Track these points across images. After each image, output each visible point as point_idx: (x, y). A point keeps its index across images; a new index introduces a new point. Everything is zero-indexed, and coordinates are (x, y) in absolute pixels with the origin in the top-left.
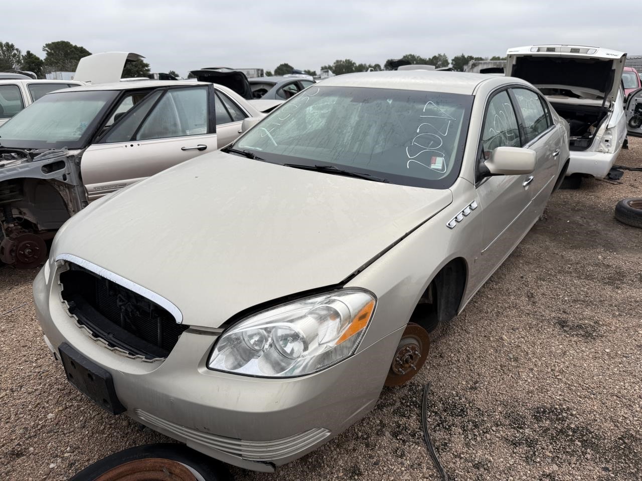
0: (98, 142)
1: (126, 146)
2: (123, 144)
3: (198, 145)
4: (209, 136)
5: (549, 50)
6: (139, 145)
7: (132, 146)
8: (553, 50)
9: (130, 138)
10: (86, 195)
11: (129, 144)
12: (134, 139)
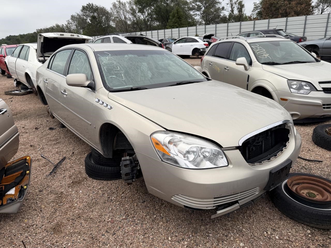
5: (61, 35)
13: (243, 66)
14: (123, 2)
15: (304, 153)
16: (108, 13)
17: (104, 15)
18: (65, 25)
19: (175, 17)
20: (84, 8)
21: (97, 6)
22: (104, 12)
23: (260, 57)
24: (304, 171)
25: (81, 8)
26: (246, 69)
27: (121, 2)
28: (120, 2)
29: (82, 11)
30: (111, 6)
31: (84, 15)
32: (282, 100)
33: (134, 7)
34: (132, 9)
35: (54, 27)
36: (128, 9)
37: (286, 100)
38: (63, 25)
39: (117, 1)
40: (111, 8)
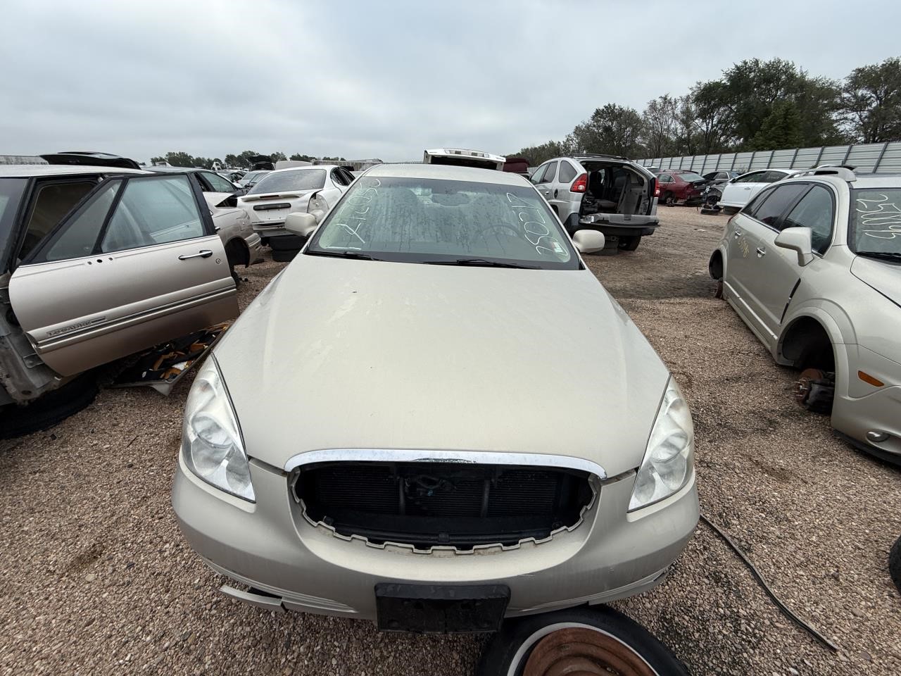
0: (30, 262)
1: (90, 263)
2: (85, 260)
3: (201, 252)
4: (208, 239)
5: (457, 153)
6: (111, 259)
7: (100, 261)
8: (459, 153)
9: (91, 250)
10: (34, 346)
11: (94, 259)
12: (97, 250)
13: (796, 252)
14: (673, 99)
15: (802, 573)
16: (638, 120)
17: (630, 125)
18: (562, 143)
19: (775, 125)
20: (598, 114)
21: (621, 109)
22: (632, 119)
23: (869, 233)
24: (720, 632)
25: (592, 113)
26: (801, 262)
27: (669, 98)
28: (665, 99)
29: (593, 118)
30: (646, 107)
31: (594, 126)
32: (860, 377)
33: (693, 108)
34: (687, 112)
35: (546, 145)
36: (678, 111)
37: (878, 384)
38: (559, 142)
39: (661, 97)
40: (645, 112)
